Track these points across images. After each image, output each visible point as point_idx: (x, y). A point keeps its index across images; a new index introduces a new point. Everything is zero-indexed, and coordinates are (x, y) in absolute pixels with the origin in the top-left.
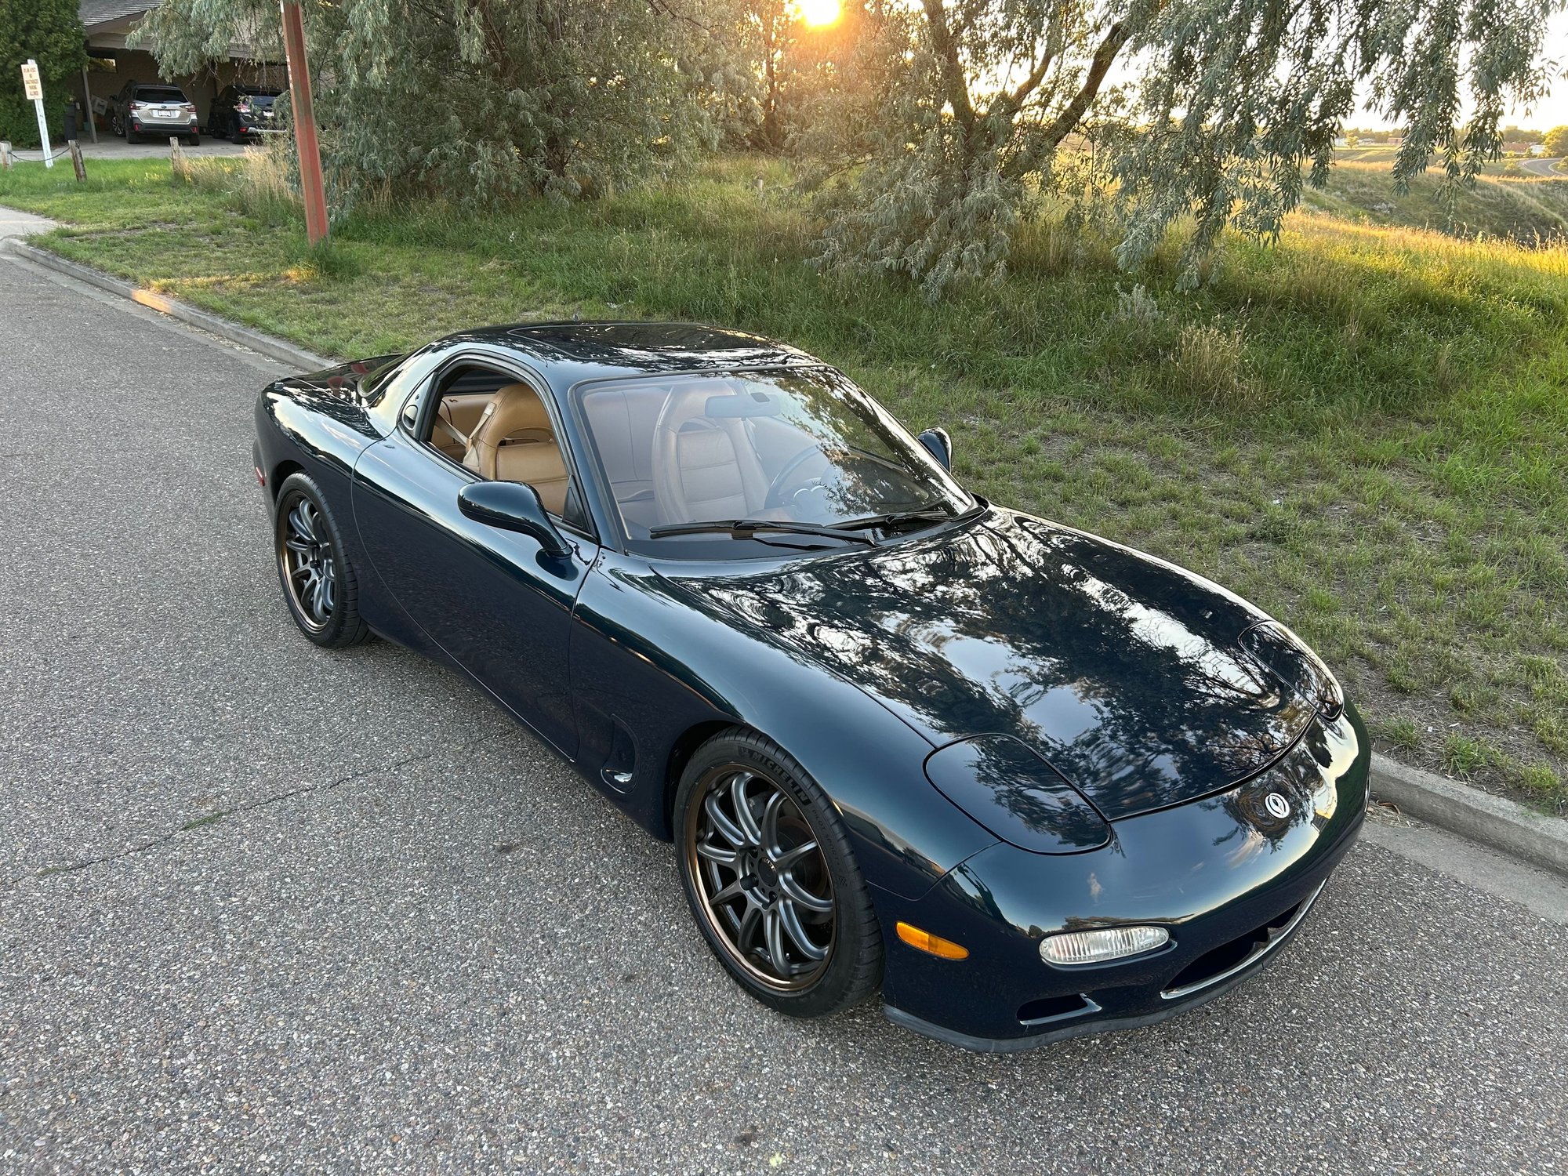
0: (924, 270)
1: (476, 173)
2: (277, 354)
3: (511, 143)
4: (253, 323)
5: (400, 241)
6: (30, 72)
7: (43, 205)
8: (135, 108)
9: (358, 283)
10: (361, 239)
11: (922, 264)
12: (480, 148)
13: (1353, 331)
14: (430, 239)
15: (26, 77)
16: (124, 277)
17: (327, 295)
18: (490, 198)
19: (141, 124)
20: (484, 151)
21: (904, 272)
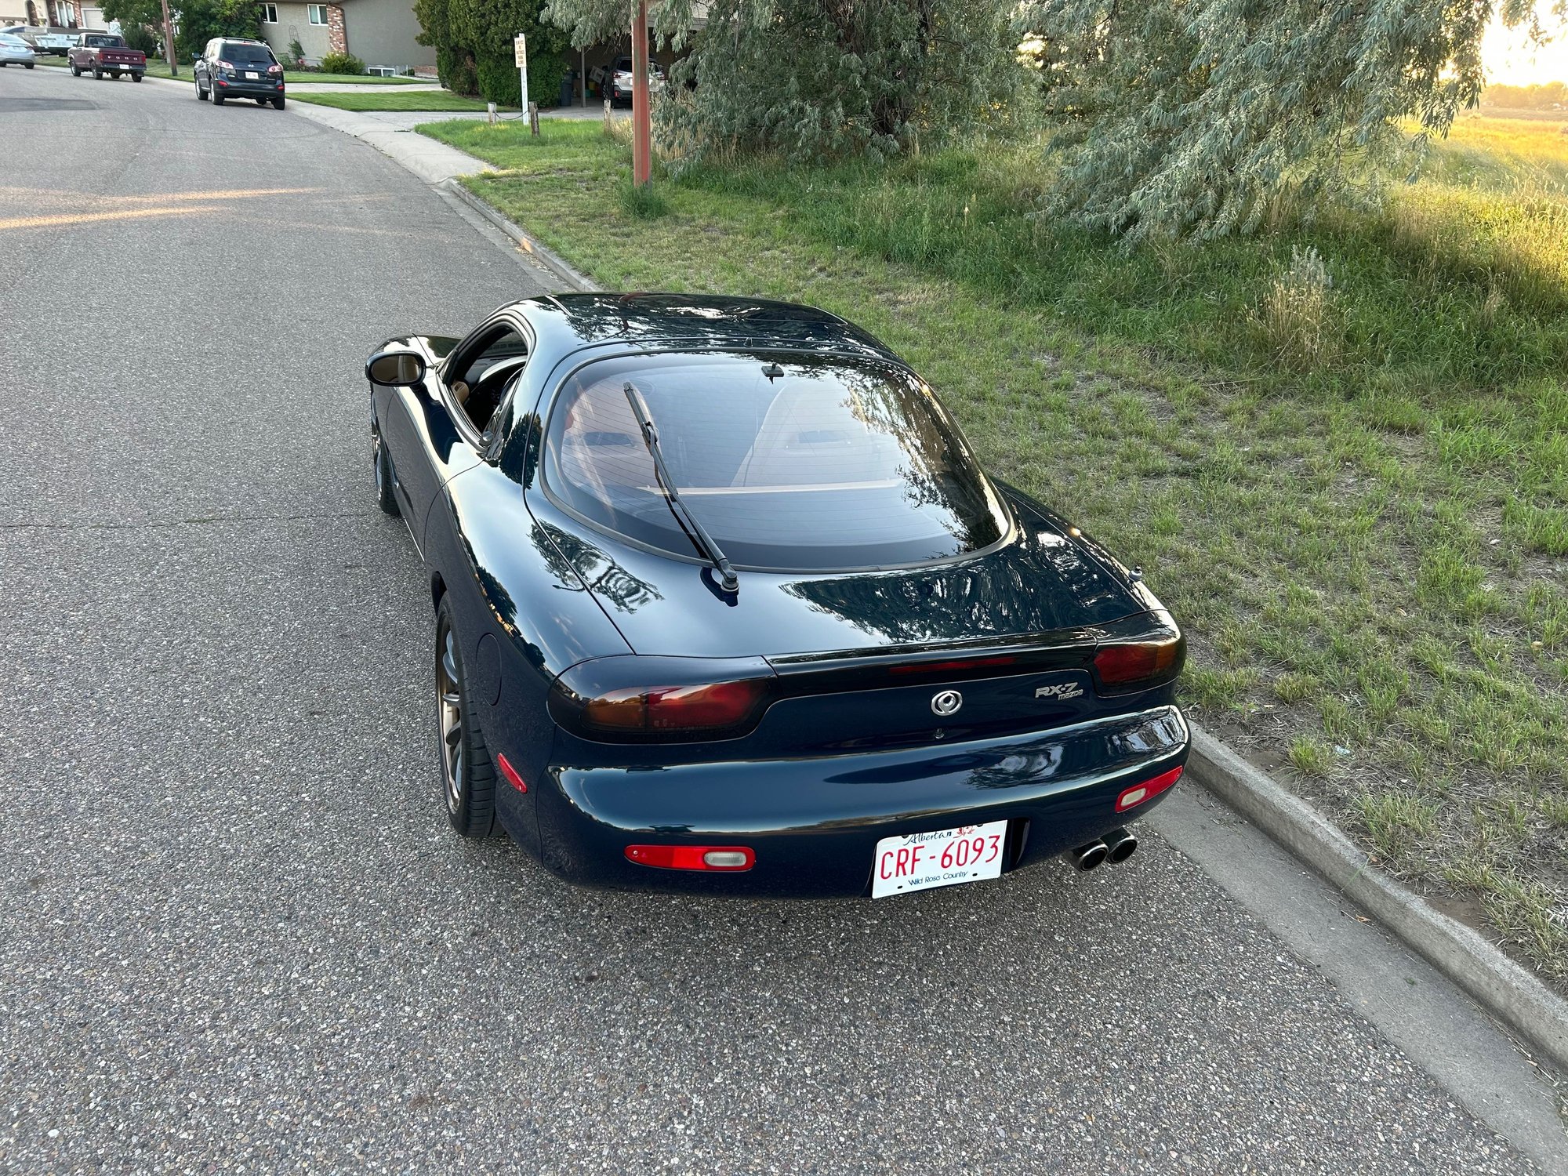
0: (1125, 227)
1: (800, 131)
2: (560, 272)
3: (840, 103)
4: (554, 247)
5: (725, 189)
6: (520, 43)
7: (492, 154)
8: (619, 77)
9: (660, 222)
10: (698, 186)
11: (1121, 222)
12: (808, 107)
13: (1495, 300)
14: (748, 189)
15: (517, 49)
16: (499, 210)
17: (626, 230)
18: (815, 154)
19: (620, 91)
20: (813, 112)
21: (1106, 227)
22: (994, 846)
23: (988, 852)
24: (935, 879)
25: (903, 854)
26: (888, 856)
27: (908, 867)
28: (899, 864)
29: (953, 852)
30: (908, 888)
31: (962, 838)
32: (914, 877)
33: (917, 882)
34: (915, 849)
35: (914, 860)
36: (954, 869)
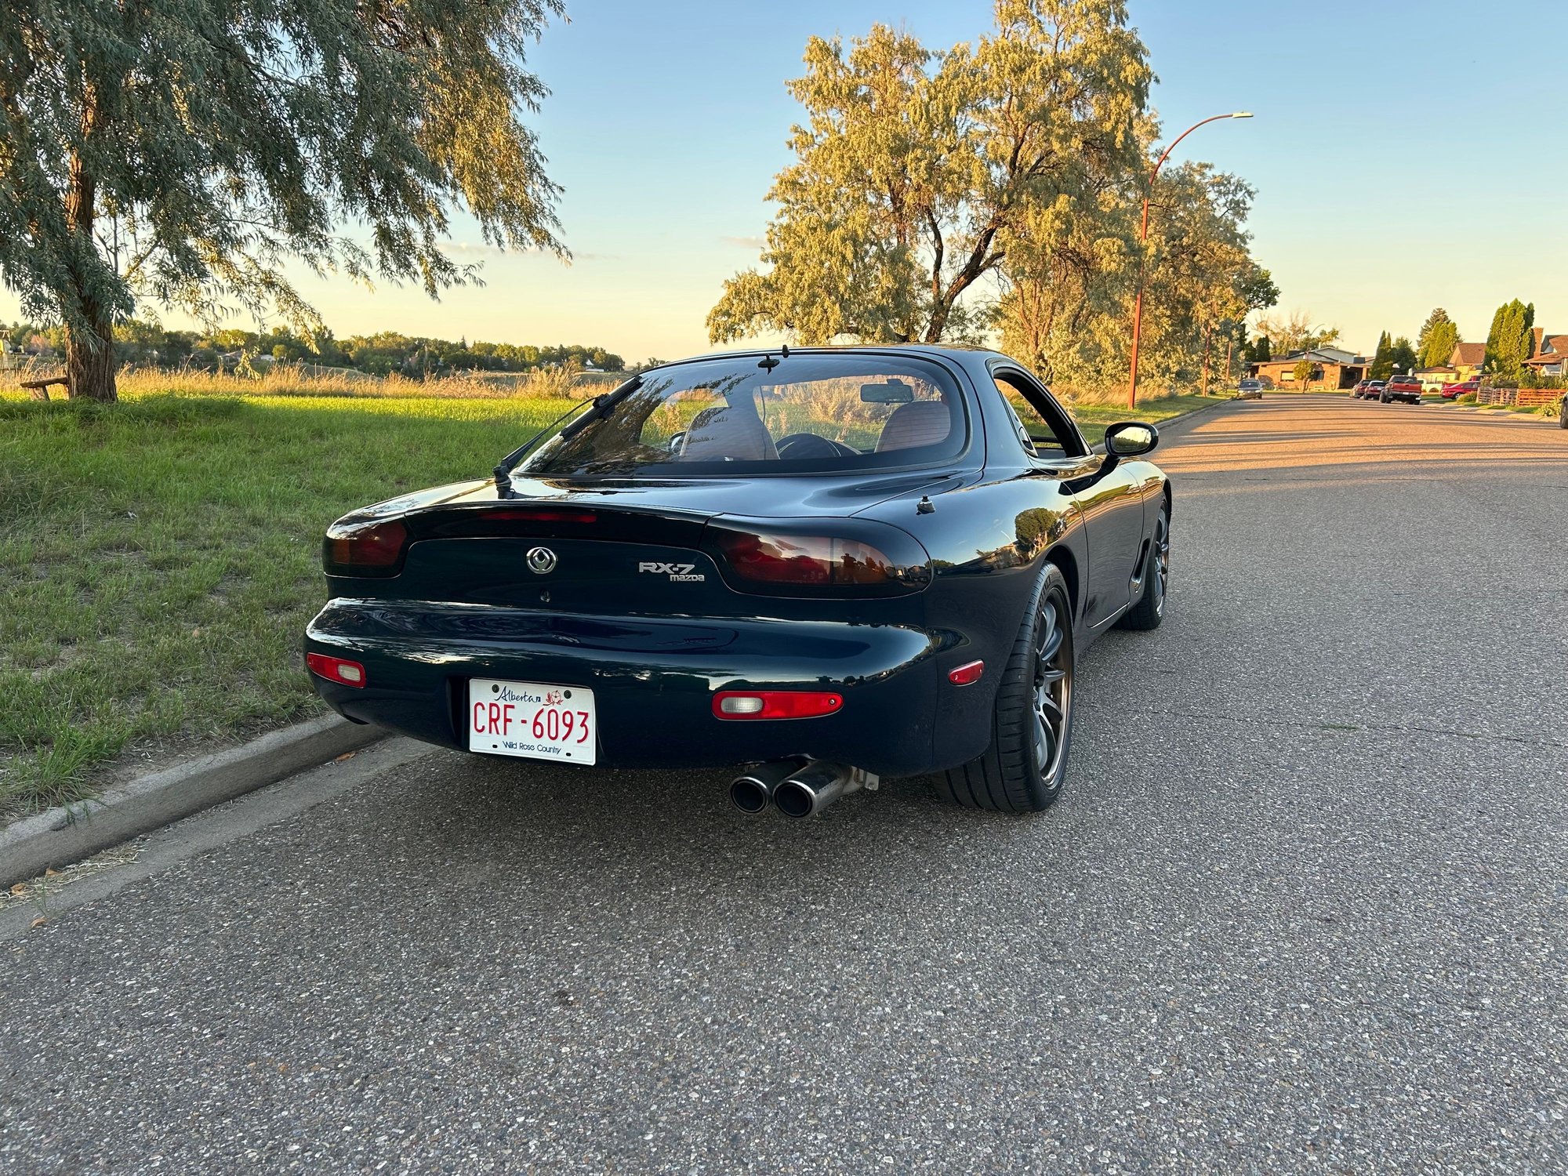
22: (583, 725)
23: (578, 732)
24: (530, 748)
25: (494, 709)
26: (479, 708)
27: (500, 723)
28: (491, 720)
29: (543, 719)
30: (502, 751)
31: (551, 707)
32: (508, 739)
33: (511, 746)
34: (506, 707)
35: (507, 720)
36: (545, 741)
